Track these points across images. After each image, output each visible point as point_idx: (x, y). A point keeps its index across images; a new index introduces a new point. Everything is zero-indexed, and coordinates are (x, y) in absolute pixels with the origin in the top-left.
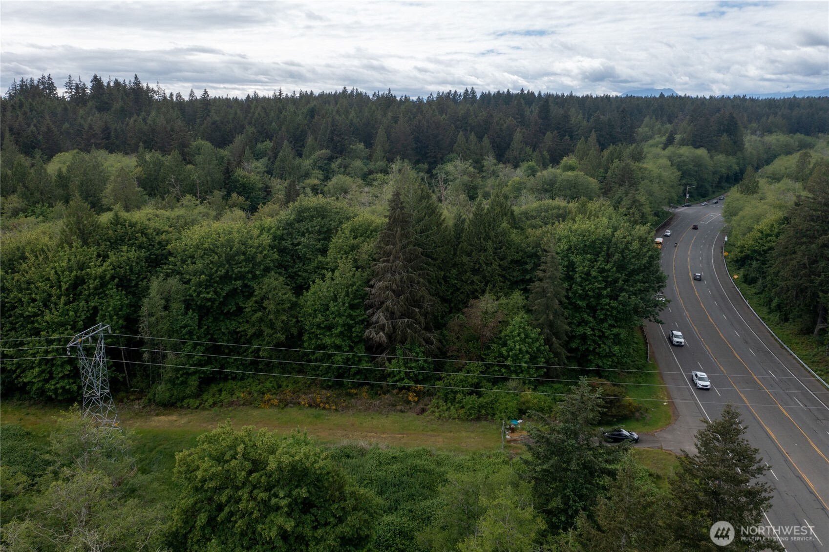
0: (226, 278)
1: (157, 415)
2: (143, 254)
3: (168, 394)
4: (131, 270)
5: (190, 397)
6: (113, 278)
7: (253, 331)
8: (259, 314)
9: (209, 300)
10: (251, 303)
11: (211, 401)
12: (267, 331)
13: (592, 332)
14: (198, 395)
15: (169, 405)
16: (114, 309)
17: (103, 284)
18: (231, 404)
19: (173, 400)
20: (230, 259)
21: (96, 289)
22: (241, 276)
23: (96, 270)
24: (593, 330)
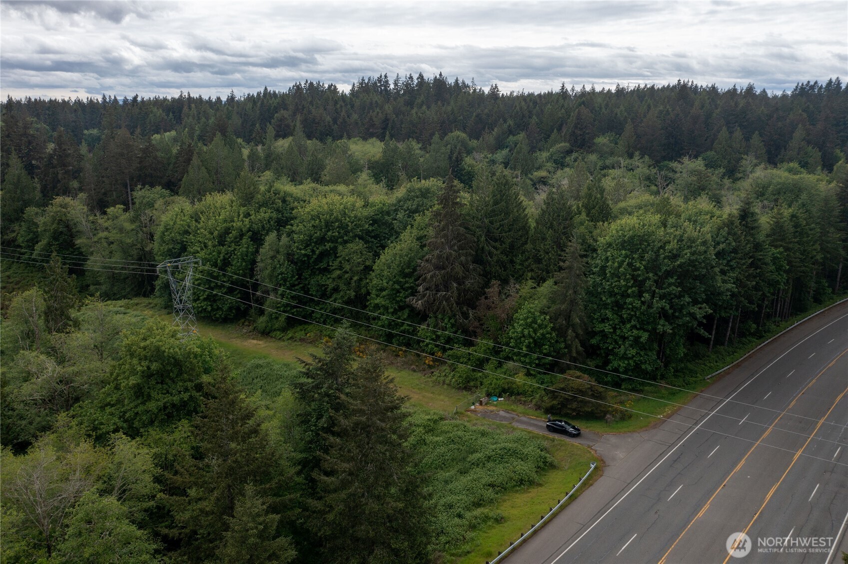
0: (322, 240)
1: (253, 339)
2: (274, 215)
3: (264, 325)
4: (263, 227)
5: (279, 330)
6: (249, 230)
7: (333, 286)
8: (338, 272)
9: (305, 255)
10: (336, 263)
11: (290, 335)
12: (342, 287)
13: (611, 330)
14: (284, 330)
15: (265, 333)
16: (242, 254)
17: (242, 235)
18: (302, 340)
19: (267, 330)
20: (328, 225)
21: (236, 238)
22: (334, 240)
23: (237, 224)
24: (615, 329)
